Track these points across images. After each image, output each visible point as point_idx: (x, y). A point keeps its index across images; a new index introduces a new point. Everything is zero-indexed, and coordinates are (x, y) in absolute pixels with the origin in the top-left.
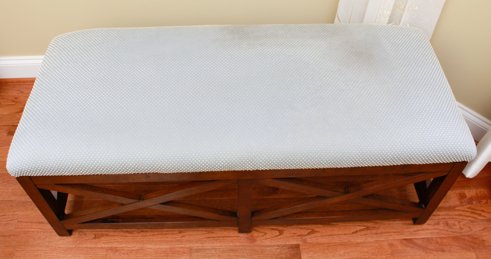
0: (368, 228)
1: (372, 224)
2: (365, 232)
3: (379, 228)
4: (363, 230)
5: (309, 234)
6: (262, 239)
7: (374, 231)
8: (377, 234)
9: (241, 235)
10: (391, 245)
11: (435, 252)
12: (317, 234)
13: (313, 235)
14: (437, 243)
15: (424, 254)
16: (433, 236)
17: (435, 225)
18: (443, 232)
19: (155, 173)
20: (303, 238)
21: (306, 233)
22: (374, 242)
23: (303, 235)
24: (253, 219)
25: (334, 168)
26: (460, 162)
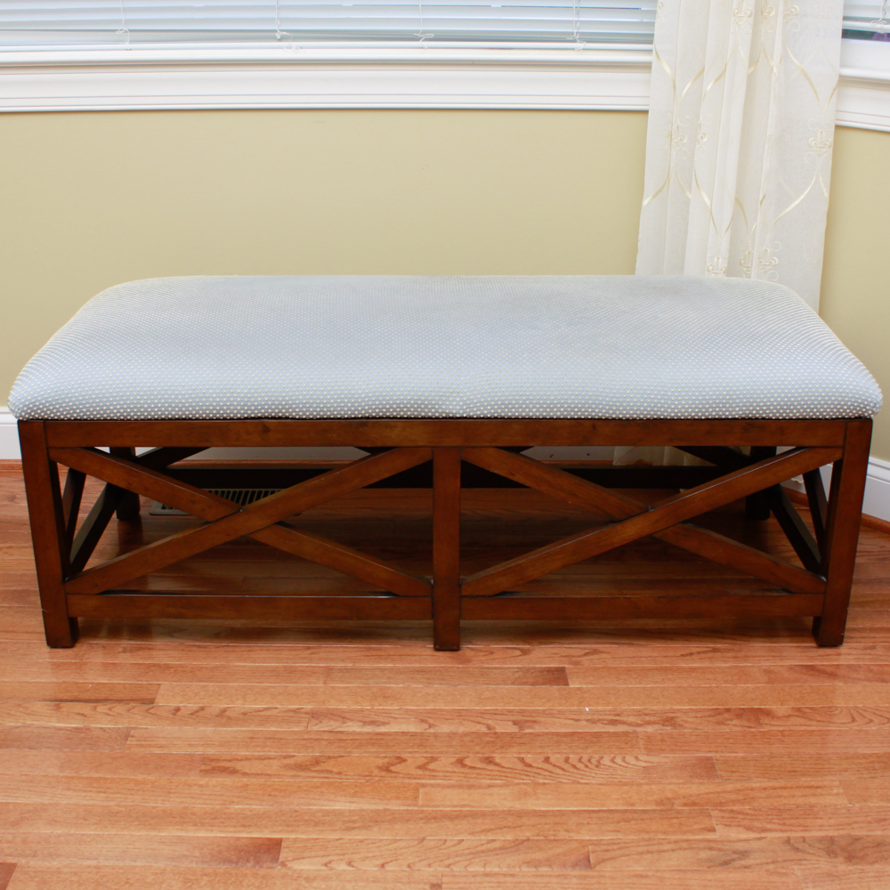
0: (715, 650)
1: (726, 645)
2: (710, 655)
3: (739, 651)
4: (704, 652)
5: (586, 654)
6: (483, 658)
7: (730, 654)
8: (735, 657)
9: (440, 654)
10: (767, 672)
11: (867, 683)
12: (603, 655)
13: (595, 656)
14: (871, 671)
15: (841, 684)
16: (861, 663)
17: (865, 648)
18: (884, 658)
19: (280, 418)
20: (574, 659)
21: (579, 654)
22: (729, 668)
23: (574, 656)
24: (464, 593)
25: (614, 419)
26: (856, 418)
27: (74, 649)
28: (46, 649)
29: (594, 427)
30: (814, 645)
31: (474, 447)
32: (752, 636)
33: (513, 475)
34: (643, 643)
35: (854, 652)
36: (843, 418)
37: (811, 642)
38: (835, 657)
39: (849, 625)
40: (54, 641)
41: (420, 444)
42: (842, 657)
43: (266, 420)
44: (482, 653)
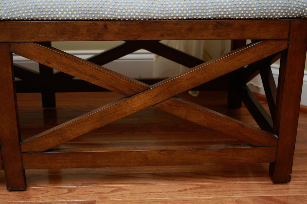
0: (202, 187)
1: (210, 183)
2: (199, 190)
3: (220, 187)
4: (194, 188)
5: (112, 191)
6: (40, 196)
7: (213, 190)
8: (216, 192)
9: (12, 193)
10: (238, 202)
12: (125, 192)
13: (119, 193)
16: (304, 195)
20: (104, 195)
21: (109, 191)
22: (212, 199)
23: (104, 193)
24: (24, 150)
25: (119, 20)
26: (297, 18)
29: (105, 26)
30: (271, 182)
31: (18, 43)
32: (228, 177)
33: (49, 63)
34: (153, 182)
35: (298, 187)
36: (288, 18)
37: (269, 180)
38: (286, 191)
39: (294, 168)
42: (290, 190)
44: (41, 192)
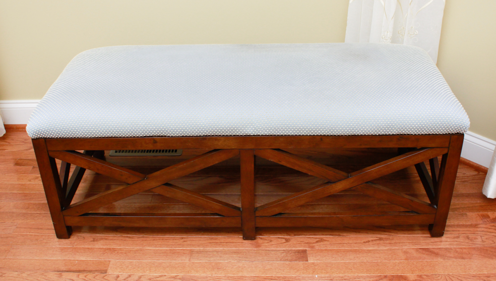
0: (380, 239)
1: (386, 236)
2: (378, 242)
3: (393, 239)
4: (375, 240)
5: (317, 242)
6: (267, 245)
7: (388, 242)
8: (390, 243)
9: (246, 241)
10: (406, 252)
11: (454, 260)
12: (326, 243)
13: (322, 243)
14: (457, 252)
15: (442, 260)
16: (452, 247)
17: (454, 238)
18: (463, 244)
19: (162, 136)
20: (311, 245)
21: (314, 242)
22: (387, 250)
23: (311, 243)
24: (257, 215)
25: (331, 135)
26: (456, 134)
27: (70, 239)
28: (56, 239)
29: (321, 139)
30: (429, 235)
31: (260, 149)
32: (399, 230)
33: (280, 162)
34: (345, 234)
35: (449, 240)
36: (449, 134)
37: (427, 234)
38: (439, 243)
39: (448, 223)
40: (60, 236)
41: (233, 148)
42: (442, 243)
43: (155, 137)
44: (267, 241)
